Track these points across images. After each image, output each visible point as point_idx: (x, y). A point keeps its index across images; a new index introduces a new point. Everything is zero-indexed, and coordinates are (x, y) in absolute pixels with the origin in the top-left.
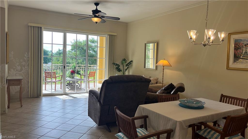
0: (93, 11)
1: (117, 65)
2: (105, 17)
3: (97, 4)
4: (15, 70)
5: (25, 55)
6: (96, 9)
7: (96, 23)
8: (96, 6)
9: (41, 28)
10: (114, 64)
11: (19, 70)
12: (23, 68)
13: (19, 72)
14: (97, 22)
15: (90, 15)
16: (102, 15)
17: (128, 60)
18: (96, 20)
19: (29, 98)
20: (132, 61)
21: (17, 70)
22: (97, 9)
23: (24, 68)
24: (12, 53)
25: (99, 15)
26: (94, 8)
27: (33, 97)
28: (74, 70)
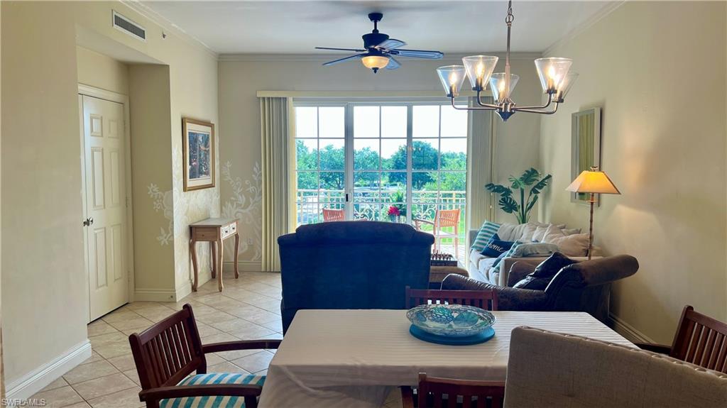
0: (366, 38)
1: (499, 189)
2: (400, 52)
3: (376, 17)
4: (235, 206)
5: (255, 169)
6: (373, 31)
7: (375, 72)
8: (374, 23)
9: (285, 99)
10: (490, 186)
11: (241, 205)
12: (251, 199)
13: (242, 209)
14: (377, 68)
15: (357, 50)
16: (392, 48)
17: (543, 173)
18: (371, 61)
19: (261, 272)
20: (549, 177)
21: (238, 205)
22: (376, 31)
23: (253, 199)
24: (228, 166)
25: (385, 47)
26: (368, 28)
27: (270, 272)
28: (398, 206)
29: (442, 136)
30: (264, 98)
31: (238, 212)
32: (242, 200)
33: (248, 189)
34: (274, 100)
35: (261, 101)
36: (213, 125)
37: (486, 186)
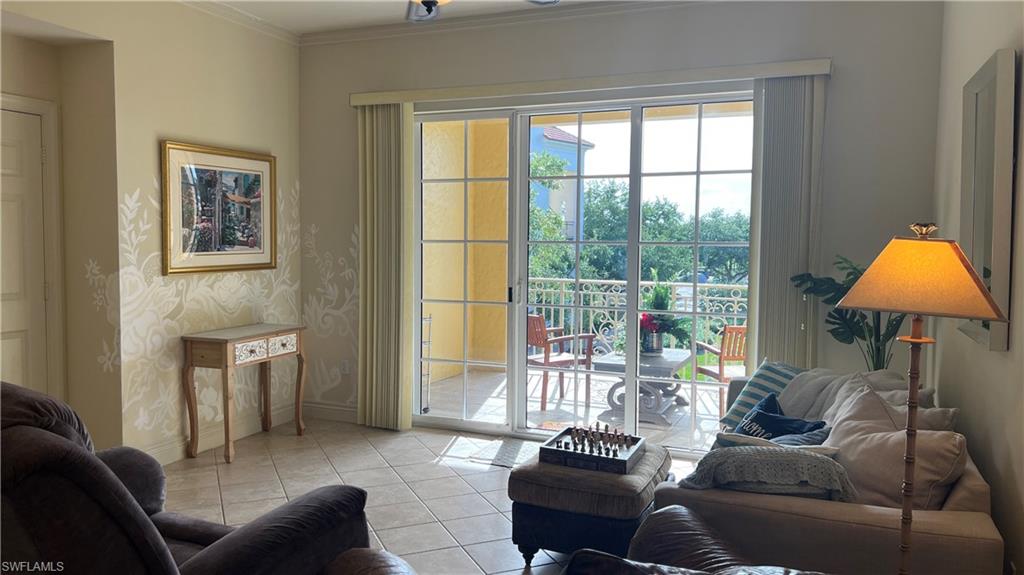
29: (702, 169)
30: (364, 107)
31: (327, 314)
32: (333, 292)
33: (341, 275)
34: (379, 110)
35: (359, 110)
36: (275, 158)
37: (793, 279)
